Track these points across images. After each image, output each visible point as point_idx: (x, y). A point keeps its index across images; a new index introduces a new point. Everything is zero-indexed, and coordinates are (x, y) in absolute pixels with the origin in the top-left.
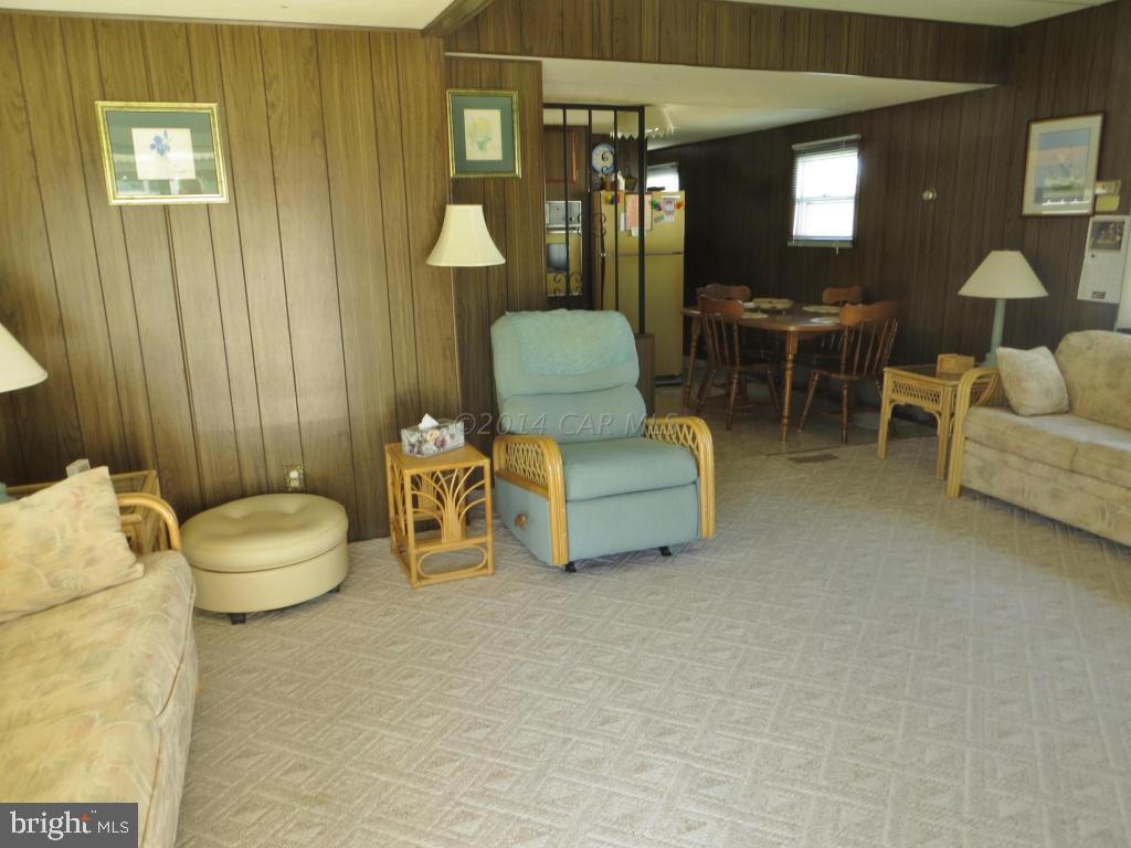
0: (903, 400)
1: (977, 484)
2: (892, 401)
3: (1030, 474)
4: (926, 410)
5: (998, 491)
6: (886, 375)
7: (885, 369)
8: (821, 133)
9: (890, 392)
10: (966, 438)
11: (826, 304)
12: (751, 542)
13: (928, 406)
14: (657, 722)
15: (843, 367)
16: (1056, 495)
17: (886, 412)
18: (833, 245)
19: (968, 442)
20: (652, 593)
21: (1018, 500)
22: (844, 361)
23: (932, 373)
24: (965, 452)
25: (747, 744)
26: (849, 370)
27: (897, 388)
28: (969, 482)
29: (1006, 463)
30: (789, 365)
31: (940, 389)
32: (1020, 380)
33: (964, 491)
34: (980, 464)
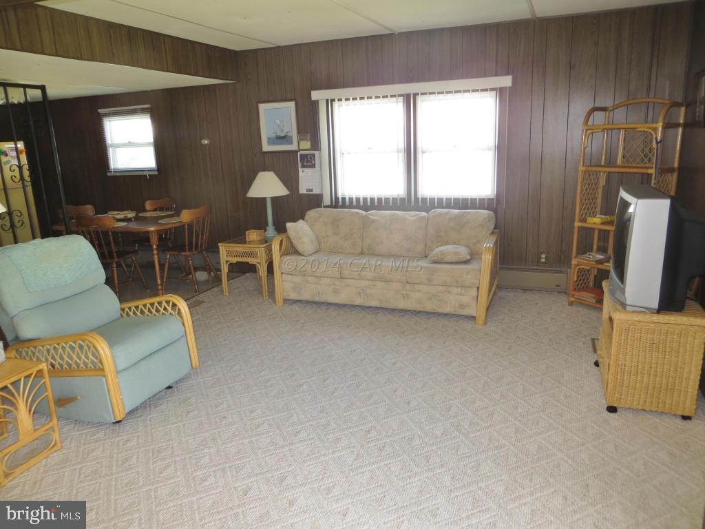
0: (234, 260)
1: (293, 296)
2: (227, 262)
3: (320, 284)
4: (250, 263)
5: (306, 296)
6: (220, 247)
7: (219, 244)
8: (124, 103)
9: (225, 256)
10: (282, 273)
11: (149, 211)
12: (210, 363)
13: (251, 261)
14: (272, 477)
15: (187, 247)
16: (335, 291)
17: (225, 269)
18: (145, 173)
19: (284, 276)
20: (188, 413)
21: (317, 299)
22: (187, 244)
23: (244, 242)
24: (283, 281)
25: (324, 463)
26: (190, 250)
27: (229, 254)
28: (289, 296)
29: (307, 282)
30: (155, 252)
31: (257, 250)
32: (300, 238)
33: (286, 301)
34: (293, 285)
